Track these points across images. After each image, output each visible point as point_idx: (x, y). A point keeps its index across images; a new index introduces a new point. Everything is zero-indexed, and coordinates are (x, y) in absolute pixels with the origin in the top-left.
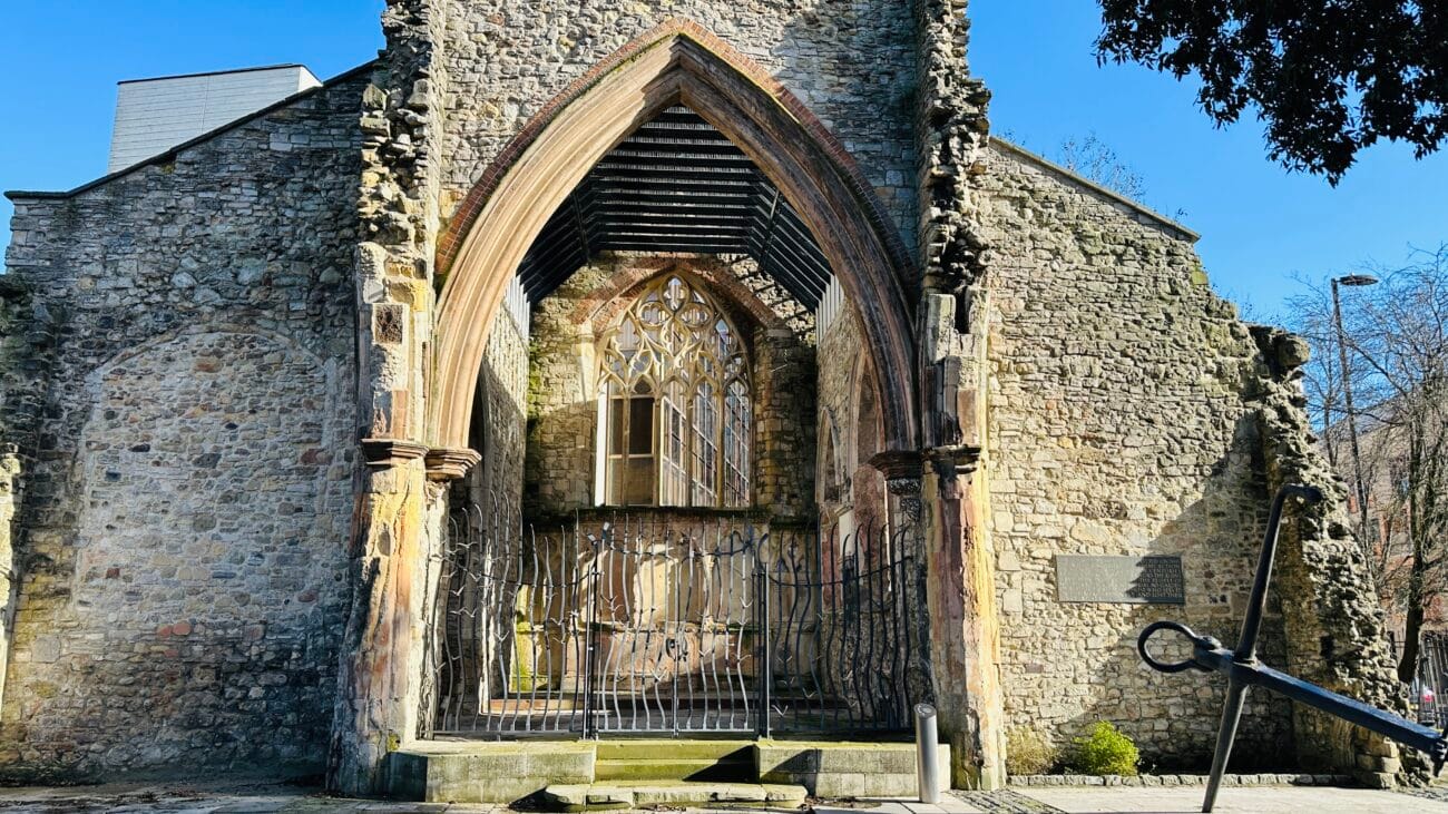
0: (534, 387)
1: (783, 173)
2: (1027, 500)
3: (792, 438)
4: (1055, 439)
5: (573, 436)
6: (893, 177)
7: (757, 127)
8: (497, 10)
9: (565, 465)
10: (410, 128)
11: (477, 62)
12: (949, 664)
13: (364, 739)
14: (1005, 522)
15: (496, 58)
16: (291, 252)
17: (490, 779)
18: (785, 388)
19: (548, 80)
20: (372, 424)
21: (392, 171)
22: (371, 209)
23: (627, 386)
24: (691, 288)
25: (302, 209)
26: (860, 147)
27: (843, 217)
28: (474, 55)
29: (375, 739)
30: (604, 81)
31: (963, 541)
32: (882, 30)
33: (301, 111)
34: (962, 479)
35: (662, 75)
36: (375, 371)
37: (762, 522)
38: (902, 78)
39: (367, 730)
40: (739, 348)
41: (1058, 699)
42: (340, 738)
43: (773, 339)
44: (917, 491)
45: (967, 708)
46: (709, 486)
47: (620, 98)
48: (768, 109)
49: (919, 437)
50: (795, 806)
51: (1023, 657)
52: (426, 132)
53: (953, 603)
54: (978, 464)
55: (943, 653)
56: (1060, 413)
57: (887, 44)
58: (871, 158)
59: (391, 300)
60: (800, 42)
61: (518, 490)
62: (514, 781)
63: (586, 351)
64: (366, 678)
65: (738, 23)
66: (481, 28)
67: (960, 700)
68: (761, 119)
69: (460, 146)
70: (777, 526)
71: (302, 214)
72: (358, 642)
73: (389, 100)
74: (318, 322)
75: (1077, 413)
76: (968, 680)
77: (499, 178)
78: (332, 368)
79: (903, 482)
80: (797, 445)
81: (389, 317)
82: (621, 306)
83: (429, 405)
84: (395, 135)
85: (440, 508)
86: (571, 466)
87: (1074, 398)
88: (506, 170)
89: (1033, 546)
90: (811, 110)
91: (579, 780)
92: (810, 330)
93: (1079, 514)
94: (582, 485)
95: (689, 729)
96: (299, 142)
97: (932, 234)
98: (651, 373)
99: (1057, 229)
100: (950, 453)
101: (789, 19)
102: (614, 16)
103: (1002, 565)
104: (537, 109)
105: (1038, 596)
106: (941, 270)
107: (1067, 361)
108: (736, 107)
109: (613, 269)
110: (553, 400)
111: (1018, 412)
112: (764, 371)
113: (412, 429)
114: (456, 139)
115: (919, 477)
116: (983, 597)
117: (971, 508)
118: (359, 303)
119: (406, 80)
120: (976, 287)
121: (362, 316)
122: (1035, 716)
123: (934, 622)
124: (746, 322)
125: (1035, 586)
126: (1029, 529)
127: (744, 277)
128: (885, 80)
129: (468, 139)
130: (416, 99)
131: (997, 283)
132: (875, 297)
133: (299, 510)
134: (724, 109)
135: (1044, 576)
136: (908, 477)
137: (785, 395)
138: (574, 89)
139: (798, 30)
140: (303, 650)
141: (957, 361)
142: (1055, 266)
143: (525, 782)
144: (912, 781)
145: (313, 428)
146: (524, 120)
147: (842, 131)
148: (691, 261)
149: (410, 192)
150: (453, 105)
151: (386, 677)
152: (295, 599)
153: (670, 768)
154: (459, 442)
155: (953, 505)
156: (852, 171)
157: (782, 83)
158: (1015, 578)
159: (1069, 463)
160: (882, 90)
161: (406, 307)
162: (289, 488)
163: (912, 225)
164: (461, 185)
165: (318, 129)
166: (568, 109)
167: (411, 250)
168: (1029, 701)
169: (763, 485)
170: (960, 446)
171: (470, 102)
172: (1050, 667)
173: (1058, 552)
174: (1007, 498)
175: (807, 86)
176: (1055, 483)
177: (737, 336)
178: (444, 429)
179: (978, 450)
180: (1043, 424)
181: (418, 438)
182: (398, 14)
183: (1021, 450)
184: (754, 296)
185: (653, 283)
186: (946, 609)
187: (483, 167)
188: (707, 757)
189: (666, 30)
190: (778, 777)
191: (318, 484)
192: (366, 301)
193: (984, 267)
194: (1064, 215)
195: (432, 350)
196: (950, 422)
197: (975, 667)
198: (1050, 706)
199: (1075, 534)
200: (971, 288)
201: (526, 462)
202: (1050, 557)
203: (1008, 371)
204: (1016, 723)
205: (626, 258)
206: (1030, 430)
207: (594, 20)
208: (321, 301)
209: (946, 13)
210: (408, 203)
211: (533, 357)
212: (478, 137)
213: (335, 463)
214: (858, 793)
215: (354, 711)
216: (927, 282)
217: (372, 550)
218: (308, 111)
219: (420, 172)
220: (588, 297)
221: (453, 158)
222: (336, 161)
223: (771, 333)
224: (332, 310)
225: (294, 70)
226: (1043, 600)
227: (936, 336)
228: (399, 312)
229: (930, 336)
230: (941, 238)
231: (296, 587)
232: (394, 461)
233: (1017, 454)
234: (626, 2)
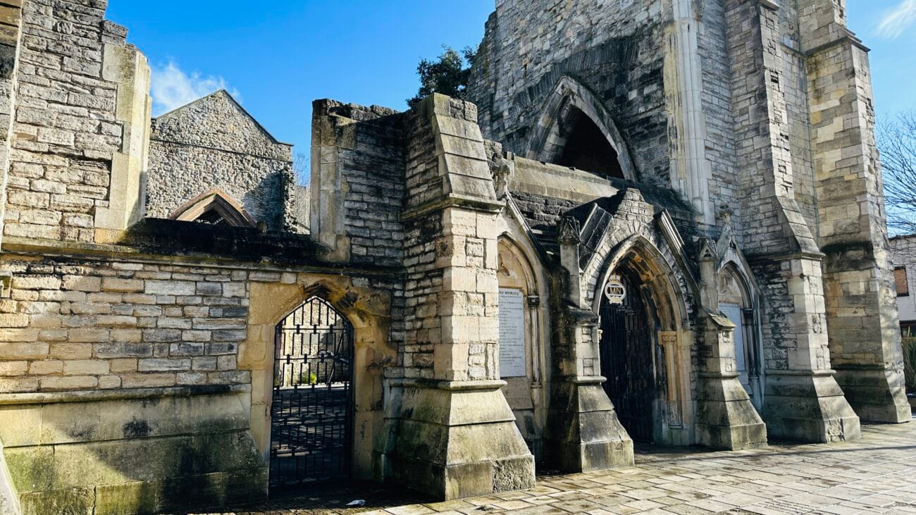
2: (298, 319)
7: (236, 220)
8: (163, 181)
11: (156, 196)
15: (162, 195)
19: (177, 203)
30: (195, 206)
32: (272, 197)
35: (210, 204)
48: (239, 216)
57: (273, 202)
60: (249, 198)
65: (233, 191)
66: (158, 186)
68: (236, 217)
90: (251, 218)
101: (247, 191)
102: (197, 186)
105: (298, 343)
108: (229, 213)
128: (272, 211)
134: (227, 215)
139: (249, 195)
147: (259, 223)
157: (244, 209)
160: (271, 214)
175: (251, 210)
189: (212, 192)
207: (191, 187)
209: (289, 198)
234: (201, 182)
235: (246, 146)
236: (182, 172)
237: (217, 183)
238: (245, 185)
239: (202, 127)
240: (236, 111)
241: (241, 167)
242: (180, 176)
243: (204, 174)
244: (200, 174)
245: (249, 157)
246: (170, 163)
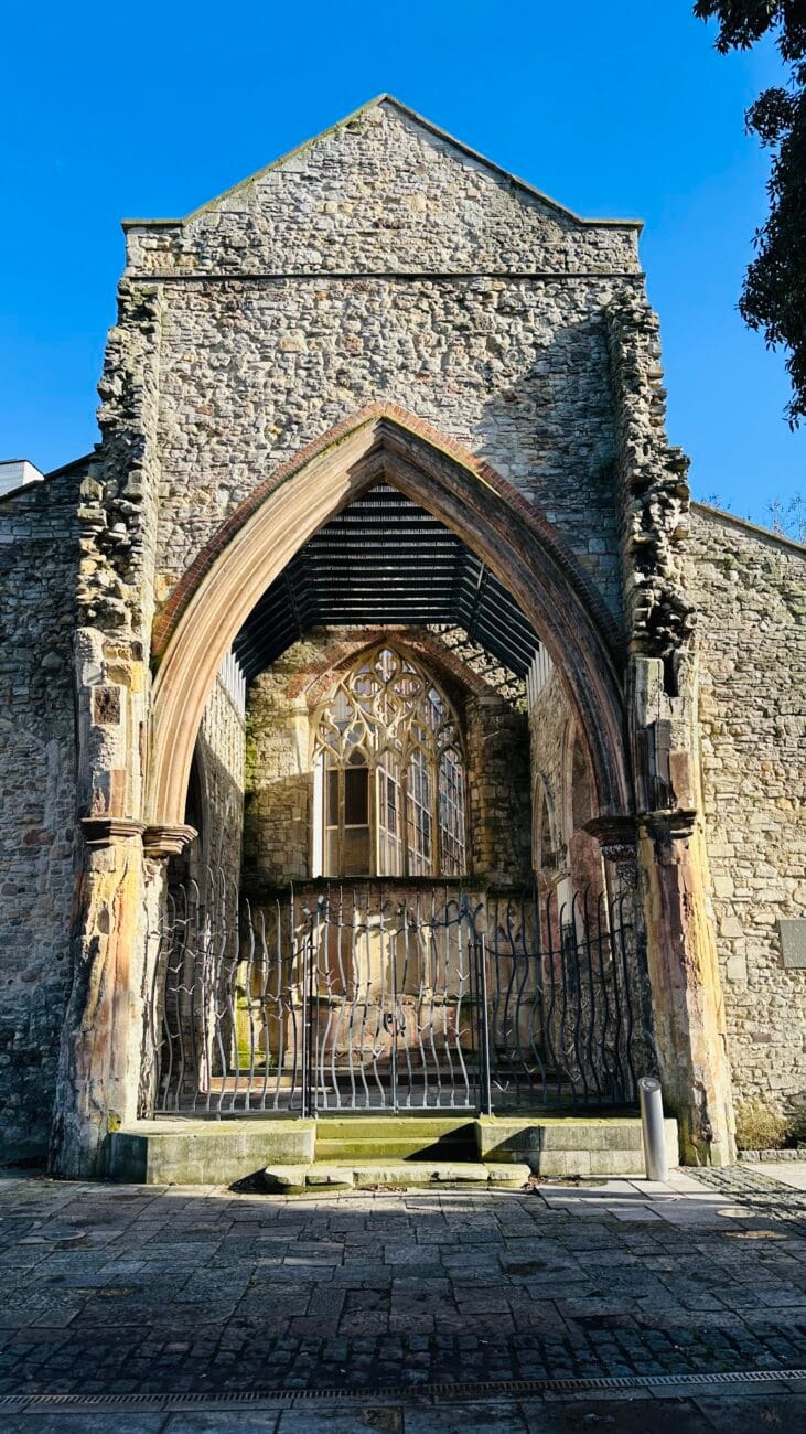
0: (251, 761)
1: (487, 545)
2: (747, 864)
3: (507, 805)
4: (772, 801)
5: (289, 808)
6: (595, 545)
7: (460, 502)
8: (207, 401)
9: (282, 838)
10: (126, 517)
11: (188, 451)
12: (673, 1034)
13: (84, 1120)
14: (725, 887)
15: (207, 448)
16: (14, 639)
17: (209, 1161)
18: (497, 755)
19: (257, 466)
20: (92, 804)
21: (109, 558)
22: (88, 596)
23: (341, 758)
24: (402, 658)
25: (24, 598)
26: (561, 517)
27: (547, 586)
28: (186, 446)
29: (95, 1120)
30: (310, 465)
31: (682, 908)
32: (579, 404)
33: (23, 504)
34: (678, 844)
35: (367, 456)
36: (94, 751)
37: (480, 891)
38: (601, 449)
39: (88, 1111)
40: (451, 716)
41: (788, 1069)
42: (62, 1120)
43: (484, 707)
44: (633, 857)
45: (692, 1081)
46: (427, 854)
47: (326, 481)
48: (470, 485)
49: (633, 802)
50: (518, 1185)
51: (749, 1026)
52: (141, 520)
53: (675, 973)
54: (694, 828)
55: (667, 1024)
56: (777, 774)
57: (586, 417)
58: (573, 528)
59: (109, 683)
60: (499, 420)
61: (237, 864)
62: (235, 1161)
63: (301, 724)
64: (86, 1058)
65: (438, 403)
66: (192, 420)
67: (685, 1073)
68: (463, 494)
69: (174, 532)
70: (495, 894)
71: (24, 602)
72: (79, 1022)
73: (105, 491)
74: (40, 705)
75: (794, 774)
76: (693, 1052)
77: (212, 561)
78: (54, 750)
79: (618, 848)
80: (512, 812)
81: (107, 698)
82: (334, 680)
83: (146, 784)
84: (111, 524)
85: (158, 884)
86: (288, 838)
87: (790, 759)
88: (218, 553)
89: (755, 911)
90: (512, 484)
91: (298, 1160)
92: (520, 696)
93: (801, 877)
94: (299, 857)
95: (409, 1107)
96: (20, 534)
97: (637, 599)
98: (365, 744)
99: (764, 590)
100: (665, 817)
101: (488, 398)
102: (319, 403)
103: (724, 931)
104: (247, 494)
105: (763, 962)
106: (647, 634)
107: (781, 721)
108: (439, 484)
109: (325, 644)
110: (269, 774)
111: (734, 774)
112: (477, 738)
113: (130, 807)
114: (170, 525)
115: (634, 843)
116: (705, 965)
117: (689, 875)
118: (79, 686)
119: (120, 472)
120: (684, 650)
121: (81, 698)
122: (764, 1088)
123: (656, 992)
124: (457, 690)
125: (759, 952)
126: (751, 893)
127: (454, 646)
128: (584, 452)
129: (182, 525)
130: (130, 490)
131: (706, 646)
132: (582, 662)
133: (22, 890)
134: (426, 487)
135: (767, 942)
136: (622, 843)
137: (498, 761)
138: (282, 474)
139: (496, 408)
140: (25, 1030)
141: (668, 724)
142: (764, 626)
143: (245, 1162)
144: (638, 1157)
145: (36, 808)
146: (235, 505)
147: (543, 502)
148: (401, 633)
149: (126, 578)
150: (166, 494)
151: (107, 1056)
152: (18, 979)
153: (390, 1147)
154: (175, 818)
155: (669, 872)
156: (554, 540)
157: (483, 459)
158: (738, 944)
159: (788, 825)
160: (582, 462)
161: (123, 689)
162: (12, 868)
163: (615, 591)
164: (175, 569)
165: (39, 521)
166: (277, 493)
167: (127, 634)
168: (758, 1072)
169: (479, 853)
170: (675, 810)
171: (183, 490)
172: (777, 1036)
173: (781, 917)
174: (726, 862)
175: (507, 460)
176: (775, 846)
177: (448, 704)
178: (160, 806)
179: (693, 814)
180: (760, 786)
181: (136, 816)
182: (112, 409)
183: (738, 813)
184: (464, 665)
185: (365, 655)
186: (667, 978)
187: (195, 552)
188: (428, 1135)
189: (369, 413)
190: (501, 1155)
191: (40, 864)
192: (85, 684)
193: (691, 630)
194: (770, 576)
195: (148, 730)
196: (663, 786)
197: (700, 1039)
198: (780, 1076)
199: (798, 897)
200: (678, 651)
201: (244, 835)
202: (773, 922)
203: (721, 733)
204: (745, 1095)
205: (338, 632)
206: (747, 792)
207: (299, 407)
208: (43, 685)
209: (642, 384)
210: (125, 589)
211: (250, 732)
212: (191, 523)
213: (56, 843)
214: (583, 1171)
215: (76, 1091)
216: (634, 647)
217: (91, 929)
218: (29, 504)
219: (136, 559)
220: (302, 671)
221: (168, 544)
222: (56, 551)
223: (483, 701)
224: (54, 694)
225: (19, 465)
226: (768, 967)
227: (644, 700)
228: (117, 692)
229: (639, 700)
230: (645, 603)
231: (20, 967)
232: (112, 839)
233: (734, 817)
234: (329, 388)
235: (473, 256)
236: (267, 365)
237: (383, 383)
238: (478, 378)
239: (324, 223)
240: (431, 155)
241: (461, 318)
242: (261, 378)
243: (338, 363)
244: (327, 363)
245: (485, 284)
246: (229, 342)
